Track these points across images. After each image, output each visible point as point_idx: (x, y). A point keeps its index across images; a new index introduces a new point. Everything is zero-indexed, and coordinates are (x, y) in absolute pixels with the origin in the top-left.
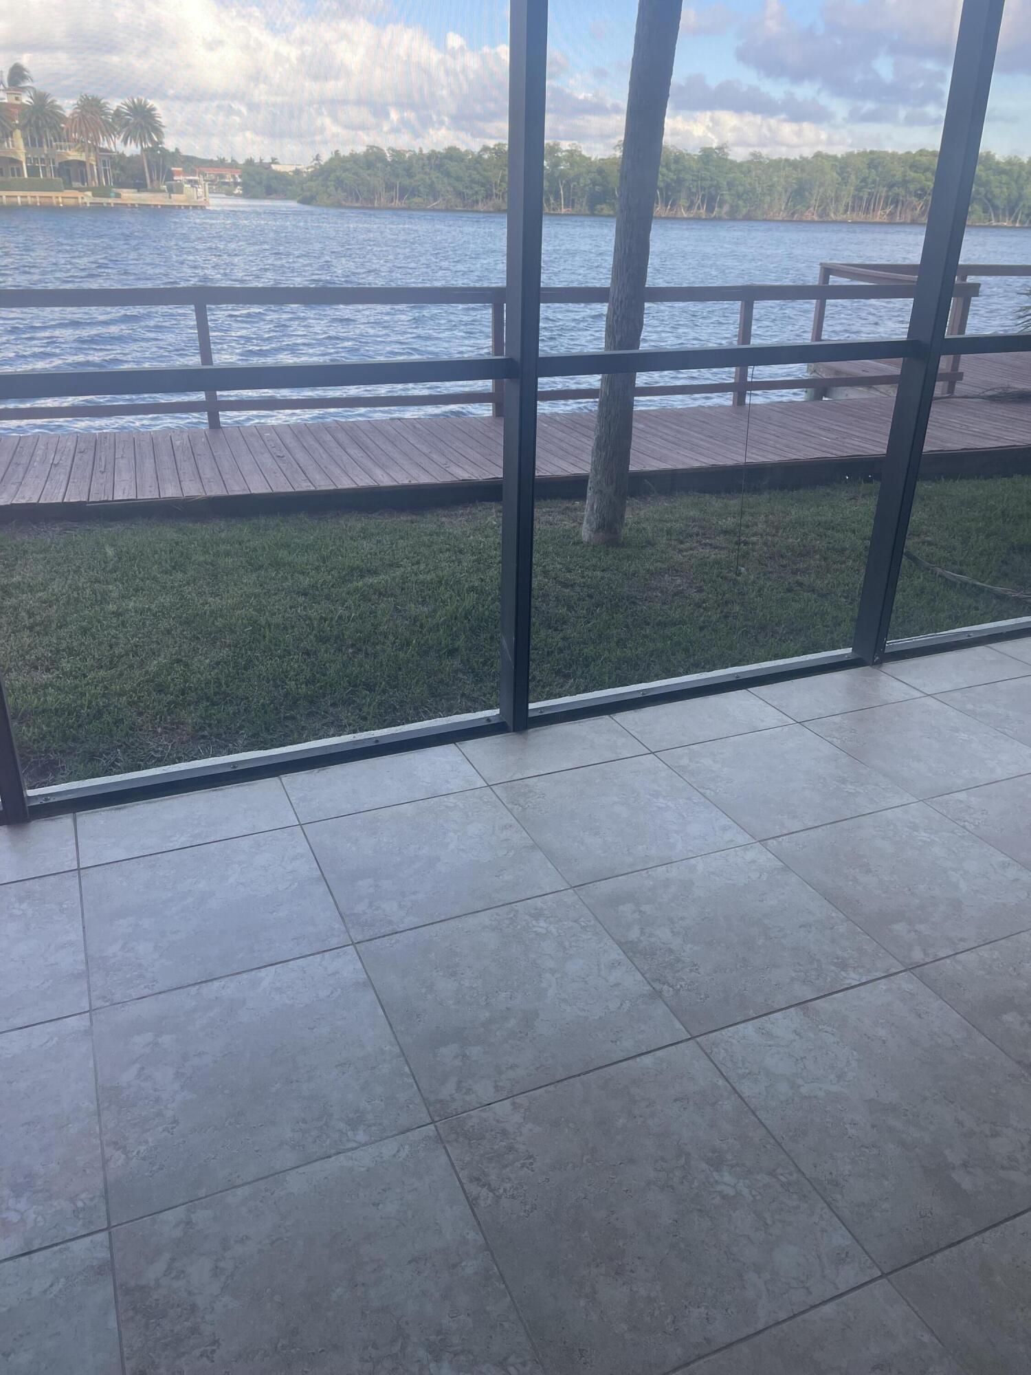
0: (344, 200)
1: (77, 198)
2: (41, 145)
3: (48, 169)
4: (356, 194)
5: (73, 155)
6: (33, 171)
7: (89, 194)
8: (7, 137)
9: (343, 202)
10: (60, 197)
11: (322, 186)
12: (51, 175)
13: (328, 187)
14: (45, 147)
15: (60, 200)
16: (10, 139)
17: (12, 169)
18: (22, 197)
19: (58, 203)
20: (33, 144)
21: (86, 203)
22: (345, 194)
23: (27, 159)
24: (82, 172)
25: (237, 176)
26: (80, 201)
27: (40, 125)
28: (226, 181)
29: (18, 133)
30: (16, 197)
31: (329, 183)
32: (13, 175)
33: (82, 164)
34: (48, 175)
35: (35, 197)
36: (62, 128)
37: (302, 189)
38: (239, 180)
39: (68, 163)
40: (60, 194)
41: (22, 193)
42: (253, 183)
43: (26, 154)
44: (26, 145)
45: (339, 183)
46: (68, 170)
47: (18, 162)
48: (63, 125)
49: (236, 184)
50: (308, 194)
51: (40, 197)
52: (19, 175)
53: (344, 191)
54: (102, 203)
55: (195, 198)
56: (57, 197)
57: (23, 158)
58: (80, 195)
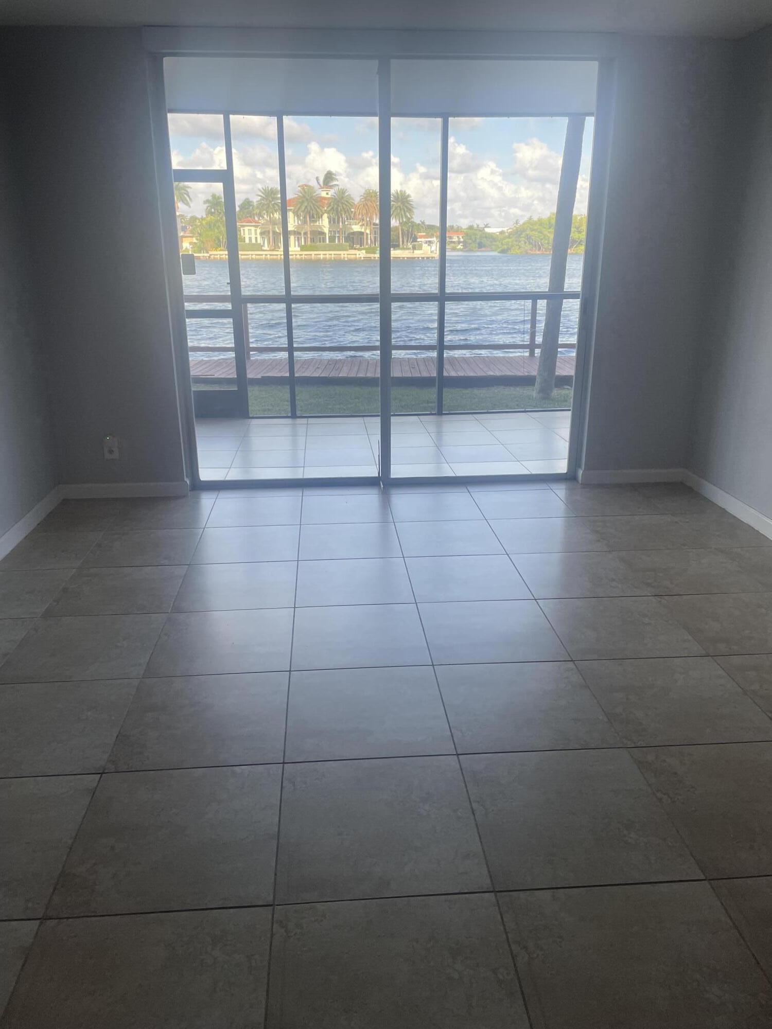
0: (530, 250)
1: (356, 255)
2: (338, 222)
3: (341, 237)
4: (539, 245)
5: (356, 228)
6: (332, 239)
7: (364, 251)
8: (319, 218)
9: (530, 251)
10: (345, 255)
11: (516, 241)
12: (343, 241)
13: (520, 242)
14: (341, 224)
15: (346, 256)
16: (320, 220)
17: (320, 238)
18: (323, 255)
19: (344, 258)
20: (334, 222)
21: (361, 258)
22: (531, 246)
23: (330, 231)
24: (361, 238)
25: (461, 237)
26: (358, 256)
27: (339, 210)
28: (454, 240)
29: (325, 216)
30: (320, 255)
31: (521, 239)
32: (320, 242)
33: (361, 233)
34: (341, 241)
35: (331, 254)
36: (352, 212)
37: (502, 244)
38: (462, 240)
39: (354, 233)
40: (345, 252)
41: (324, 252)
42: (470, 241)
43: (329, 229)
44: (330, 222)
45: (528, 238)
46: (353, 238)
47: (323, 233)
48: (352, 210)
49: (459, 242)
50: (505, 247)
51: (334, 254)
52: (323, 242)
53: (530, 243)
54: (371, 258)
55: (430, 252)
56: (344, 254)
57: (326, 230)
58: (357, 252)
